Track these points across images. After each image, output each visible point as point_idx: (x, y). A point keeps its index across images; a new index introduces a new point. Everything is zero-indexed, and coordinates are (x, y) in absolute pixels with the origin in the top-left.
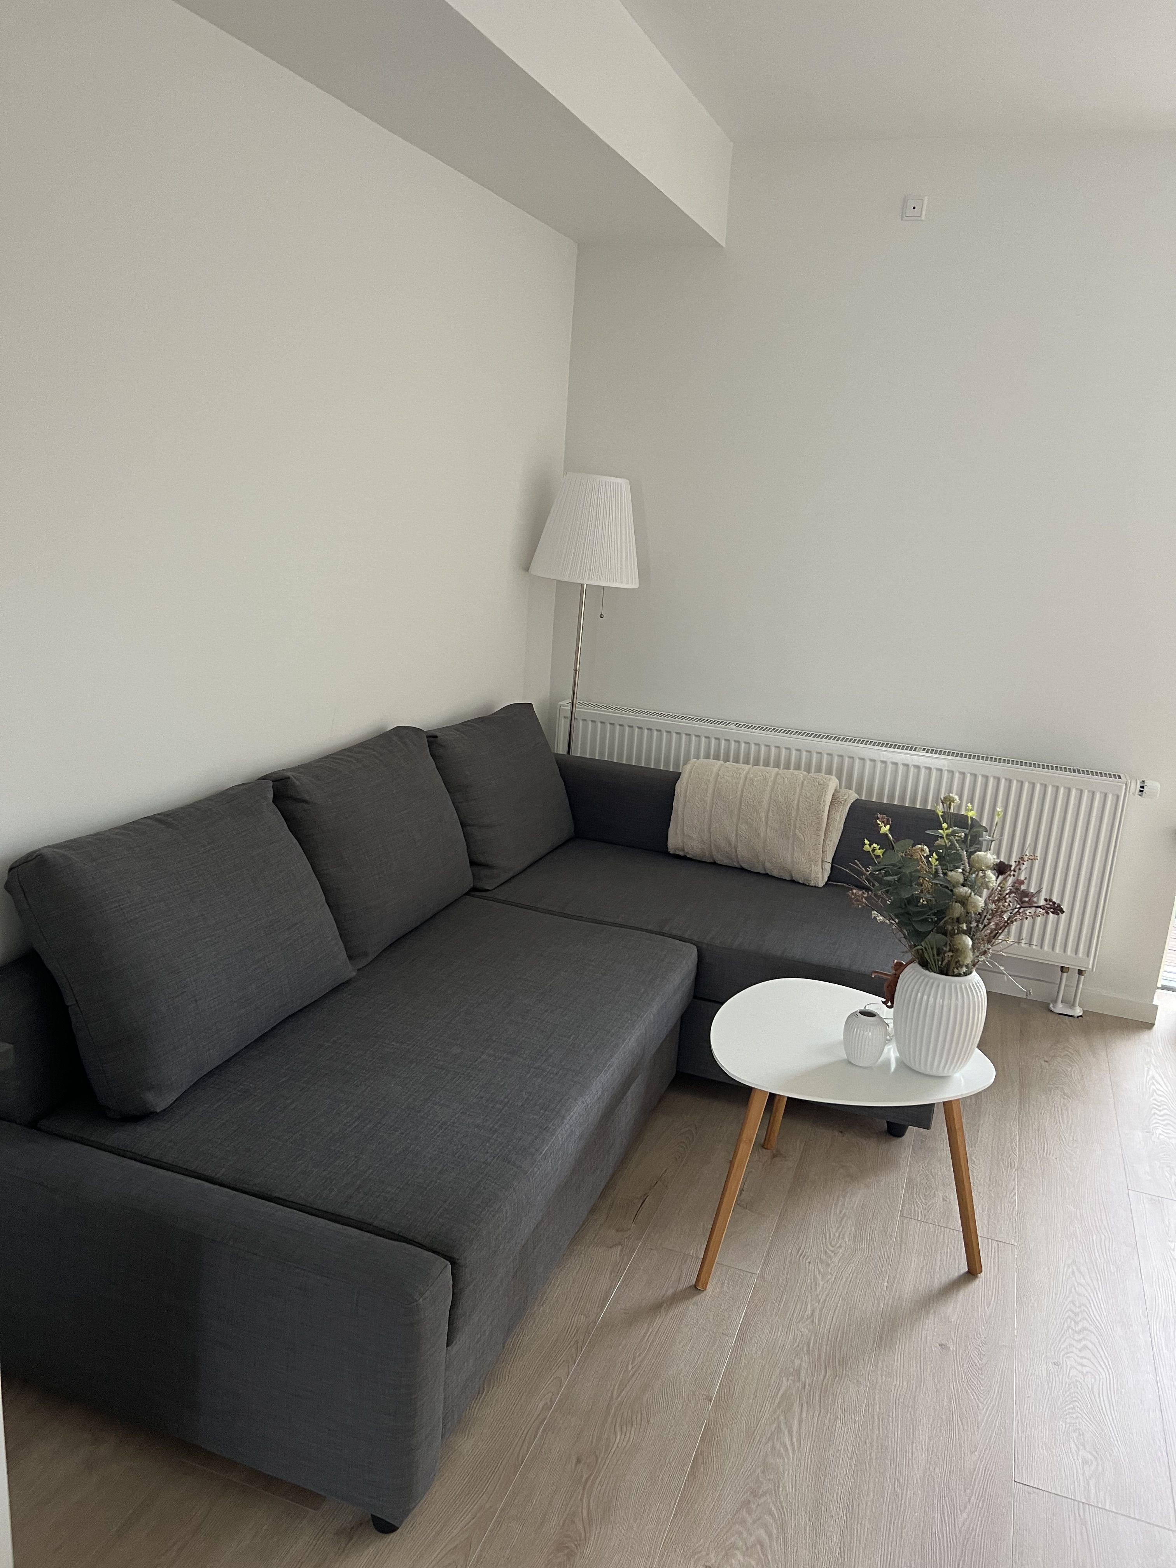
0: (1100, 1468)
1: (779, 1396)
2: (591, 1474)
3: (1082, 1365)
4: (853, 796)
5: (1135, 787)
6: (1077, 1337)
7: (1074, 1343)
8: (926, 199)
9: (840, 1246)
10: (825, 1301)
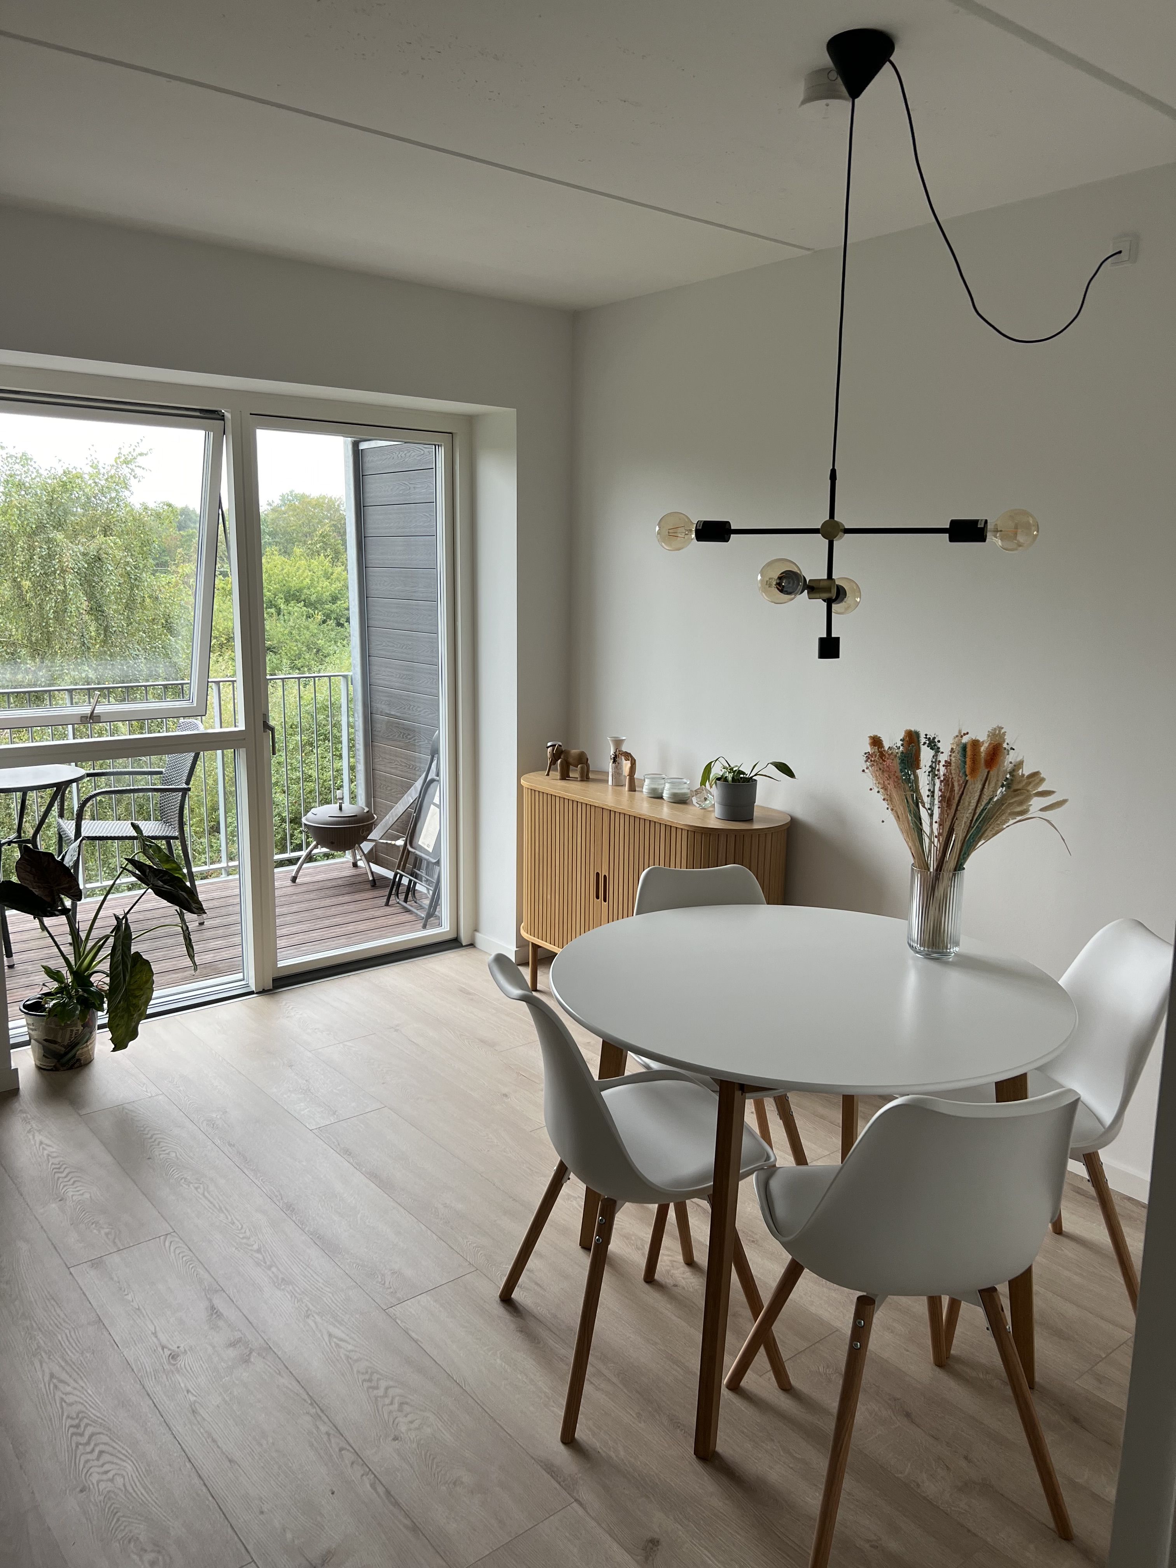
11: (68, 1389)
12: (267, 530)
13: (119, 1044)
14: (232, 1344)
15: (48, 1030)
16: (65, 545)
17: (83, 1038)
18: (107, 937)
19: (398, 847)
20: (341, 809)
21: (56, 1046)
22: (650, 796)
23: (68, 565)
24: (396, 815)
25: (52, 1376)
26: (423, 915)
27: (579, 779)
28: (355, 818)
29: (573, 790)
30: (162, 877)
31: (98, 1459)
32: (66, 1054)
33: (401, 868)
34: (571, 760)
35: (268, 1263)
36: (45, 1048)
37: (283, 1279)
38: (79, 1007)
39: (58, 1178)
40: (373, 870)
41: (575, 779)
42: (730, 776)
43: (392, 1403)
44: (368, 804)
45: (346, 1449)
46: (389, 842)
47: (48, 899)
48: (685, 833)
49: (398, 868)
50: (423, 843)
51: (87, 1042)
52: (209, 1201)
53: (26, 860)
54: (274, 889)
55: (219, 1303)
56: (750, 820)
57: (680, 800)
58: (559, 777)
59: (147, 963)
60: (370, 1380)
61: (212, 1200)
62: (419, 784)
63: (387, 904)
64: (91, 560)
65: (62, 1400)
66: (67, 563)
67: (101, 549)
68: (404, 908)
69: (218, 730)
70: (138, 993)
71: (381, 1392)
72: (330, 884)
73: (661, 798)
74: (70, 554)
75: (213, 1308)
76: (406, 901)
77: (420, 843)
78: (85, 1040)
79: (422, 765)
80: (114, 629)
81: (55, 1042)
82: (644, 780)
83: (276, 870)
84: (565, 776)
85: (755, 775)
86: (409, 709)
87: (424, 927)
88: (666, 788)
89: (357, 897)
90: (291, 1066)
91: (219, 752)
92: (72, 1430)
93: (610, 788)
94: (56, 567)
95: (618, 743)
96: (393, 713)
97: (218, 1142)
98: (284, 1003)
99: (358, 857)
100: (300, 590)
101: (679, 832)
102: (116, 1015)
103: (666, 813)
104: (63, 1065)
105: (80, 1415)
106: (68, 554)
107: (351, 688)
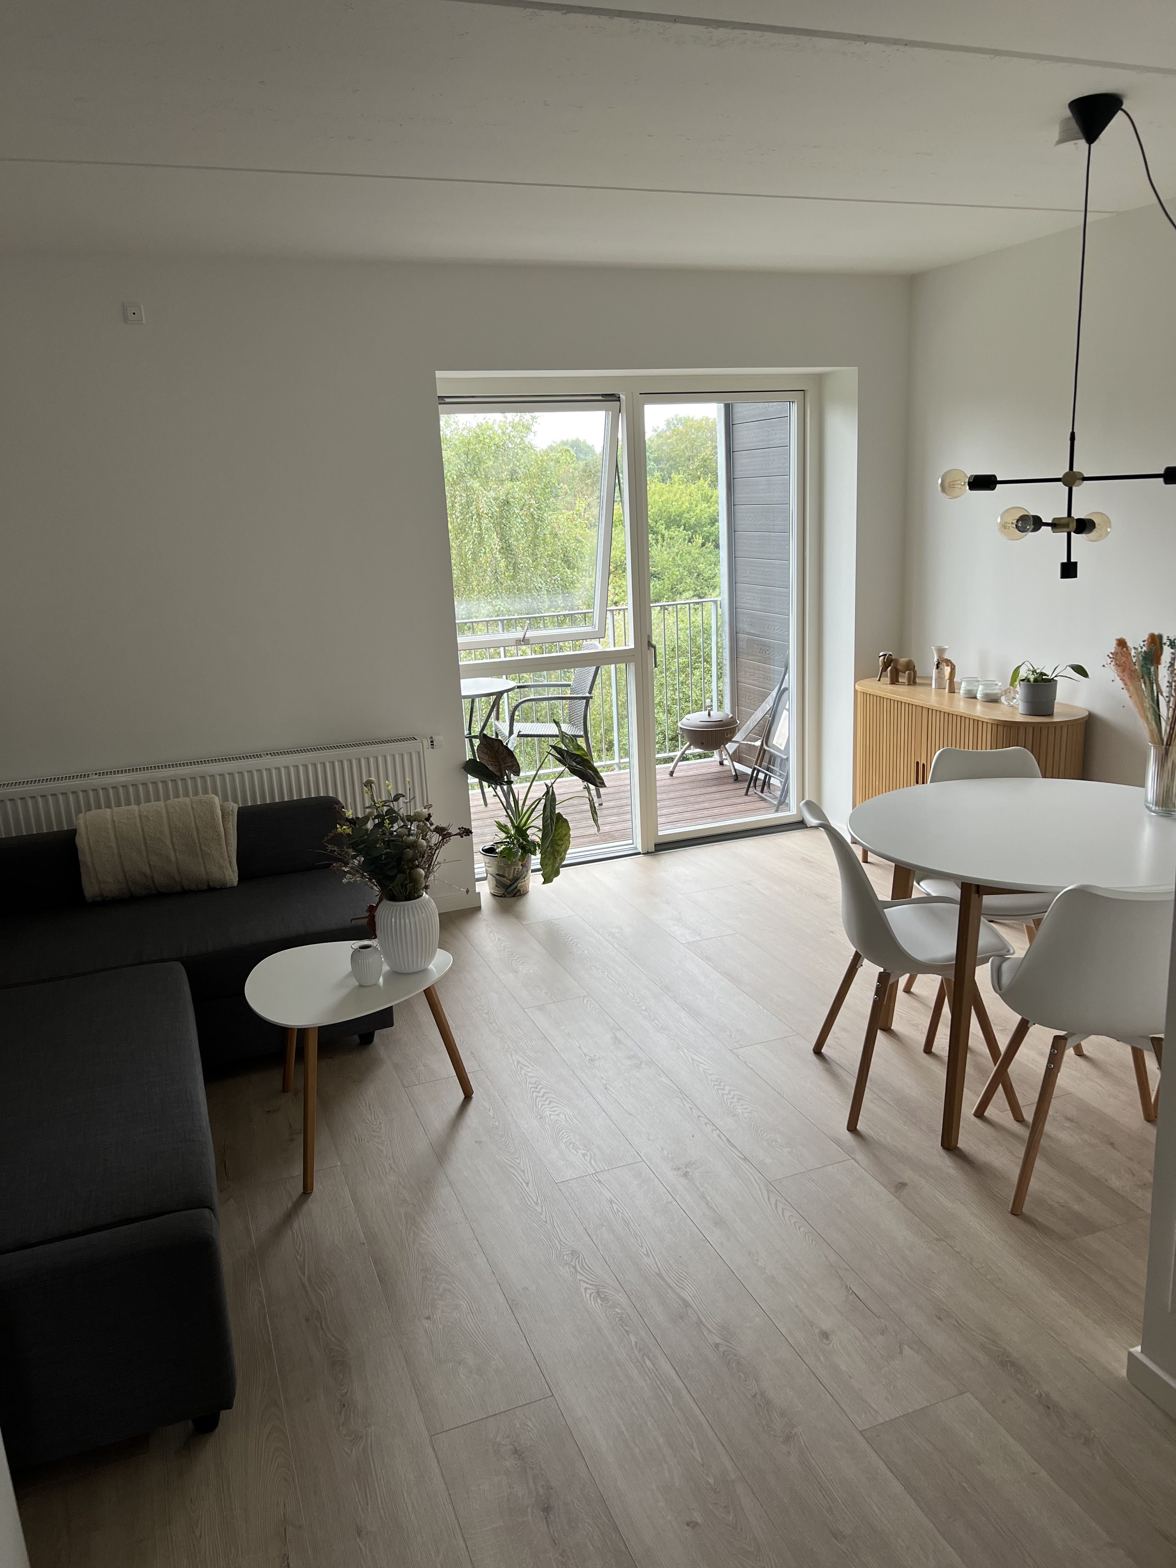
0: (592, 1153)
1: (403, 1217)
2: (321, 1321)
3: (554, 1111)
4: (234, 807)
5: (427, 743)
6: (543, 1099)
7: (544, 1103)
8: (142, 306)
9: (380, 1123)
10: (393, 1156)
11: (529, 1070)
12: (652, 456)
13: (547, 880)
14: (629, 1058)
15: (499, 867)
16: (481, 493)
17: (522, 875)
18: (540, 800)
19: (757, 747)
20: (709, 715)
21: (504, 879)
22: (967, 696)
23: (483, 511)
24: (756, 720)
25: (518, 1062)
26: (775, 803)
27: (906, 684)
28: (720, 722)
29: (902, 693)
30: (575, 759)
31: (549, 1104)
32: (511, 885)
33: (758, 764)
34: (899, 667)
35: (652, 1017)
36: (497, 880)
37: (662, 1027)
38: (520, 850)
39: (512, 960)
40: (736, 768)
41: (903, 684)
42: (1032, 678)
43: (733, 1098)
44: (733, 712)
45: (701, 1117)
46: (749, 743)
47: (498, 774)
48: (990, 726)
49: (756, 764)
50: (777, 743)
51: (524, 878)
52: (612, 980)
53: (483, 744)
54: (655, 780)
55: (619, 1034)
56: (1051, 715)
57: (992, 700)
58: (889, 682)
59: (566, 821)
60: (719, 1085)
61: (613, 979)
62: (774, 693)
63: (746, 794)
64: (501, 504)
65: (526, 1074)
66: (482, 509)
67: (509, 493)
68: (761, 797)
69: (612, 649)
70: (560, 843)
71: (726, 1092)
72: (700, 778)
73: (976, 698)
74: (485, 501)
75: (616, 1038)
76: (762, 791)
77: (774, 743)
78: (524, 876)
79: (776, 676)
80: (521, 565)
81: (504, 877)
82: (961, 683)
83: (657, 767)
84: (894, 681)
85: (1056, 676)
86: (768, 628)
87: (777, 811)
88: (979, 689)
89: (722, 788)
90: (668, 903)
91: (613, 666)
92: (533, 1089)
93: (933, 691)
94: (473, 512)
95: (941, 651)
96: (752, 632)
97: (616, 945)
98: (663, 861)
99: (724, 757)
100: (680, 515)
101: (985, 725)
102: (545, 857)
103: (979, 711)
104: (509, 893)
105: (537, 1083)
106: (483, 501)
107: (720, 611)
